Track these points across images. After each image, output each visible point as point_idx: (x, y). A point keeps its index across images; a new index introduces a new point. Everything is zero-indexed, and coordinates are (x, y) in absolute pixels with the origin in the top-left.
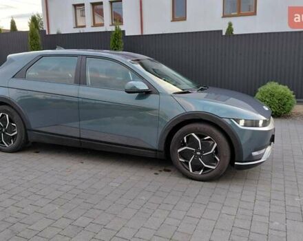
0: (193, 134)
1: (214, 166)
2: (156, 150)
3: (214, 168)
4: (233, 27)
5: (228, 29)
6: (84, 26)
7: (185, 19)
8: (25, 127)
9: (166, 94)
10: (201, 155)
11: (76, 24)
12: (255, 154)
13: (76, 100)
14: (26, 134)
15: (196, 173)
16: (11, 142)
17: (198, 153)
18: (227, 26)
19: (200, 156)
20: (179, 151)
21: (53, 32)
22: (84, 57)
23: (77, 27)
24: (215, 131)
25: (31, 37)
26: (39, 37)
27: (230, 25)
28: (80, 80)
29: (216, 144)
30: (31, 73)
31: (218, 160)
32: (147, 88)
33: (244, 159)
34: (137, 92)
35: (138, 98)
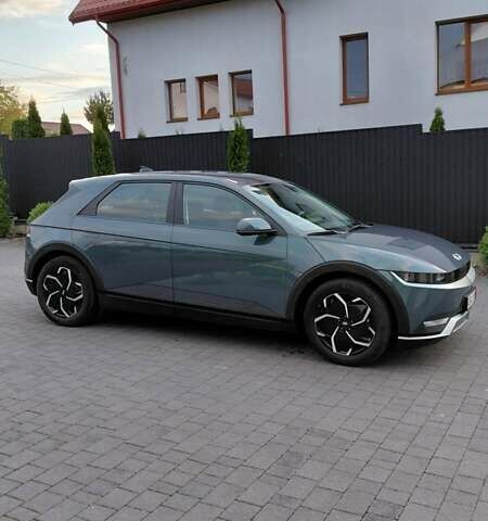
0: (336, 295)
1: (367, 342)
2: (282, 319)
3: (368, 345)
4: (443, 116)
5: (434, 121)
6: (185, 120)
7: (366, 100)
8: (94, 288)
9: (296, 236)
10: (349, 326)
11: (171, 115)
12: (429, 324)
13: (168, 246)
14: (96, 298)
15: (342, 353)
16: (73, 311)
17: (345, 323)
18: (432, 117)
19: (346, 328)
20: (316, 320)
21: (131, 134)
22: (180, 184)
23: (172, 120)
24: (368, 290)
25: (96, 144)
26: (110, 143)
27: (439, 113)
28: (175, 217)
29: (369, 310)
30: (103, 208)
31: (374, 333)
32: (269, 227)
33: (411, 332)
34: (254, 234)
35: (258, 242)
